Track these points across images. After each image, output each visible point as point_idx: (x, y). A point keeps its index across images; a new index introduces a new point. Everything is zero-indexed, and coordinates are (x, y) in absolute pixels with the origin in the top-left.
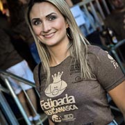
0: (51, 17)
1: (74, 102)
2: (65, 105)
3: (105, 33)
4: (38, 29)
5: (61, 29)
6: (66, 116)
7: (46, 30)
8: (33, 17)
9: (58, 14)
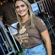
0: (23, 6)
1: (28, 36)
2: (25, 37)
3: (45, 13)
4: (18, 10)
5: (26, 10)
6: (25, 41)
7: (21, 10)
8: (16, 5)
9: (25, 5)
